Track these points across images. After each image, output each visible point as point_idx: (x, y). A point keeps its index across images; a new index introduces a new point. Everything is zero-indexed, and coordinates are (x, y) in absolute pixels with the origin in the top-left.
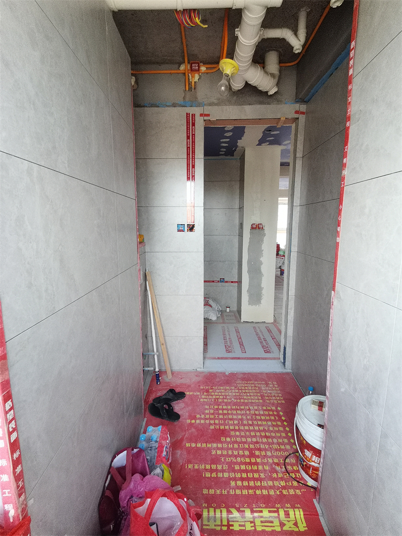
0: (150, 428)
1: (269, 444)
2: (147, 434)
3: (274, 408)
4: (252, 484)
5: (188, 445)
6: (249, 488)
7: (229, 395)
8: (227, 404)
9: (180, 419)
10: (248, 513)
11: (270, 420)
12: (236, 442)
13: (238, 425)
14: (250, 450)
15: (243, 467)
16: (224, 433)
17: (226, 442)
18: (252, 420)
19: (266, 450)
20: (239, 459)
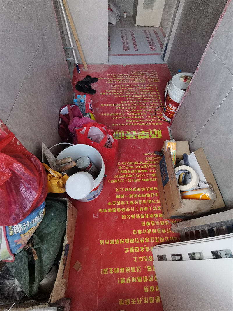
0: (79, 96)
1: (147, 103)
2: (78, 99)
3: (152, 85)
4: (137, 121)
5: (102, 105)
6: (135, 122)
7: (125, 79)
8: (124, 84)
9: (96, 93)
10: (135, 133)
11: (150, 92)
12: (129, 103)
13: (131, 95)
14: (137, 106)
15: (133, 114)
16: (123, 99)
17: (124, 103)
18: (139, 92)
19: (145, 106)
20: (131, 111)
